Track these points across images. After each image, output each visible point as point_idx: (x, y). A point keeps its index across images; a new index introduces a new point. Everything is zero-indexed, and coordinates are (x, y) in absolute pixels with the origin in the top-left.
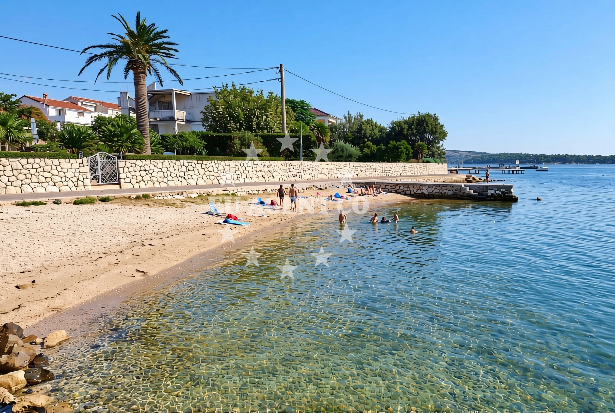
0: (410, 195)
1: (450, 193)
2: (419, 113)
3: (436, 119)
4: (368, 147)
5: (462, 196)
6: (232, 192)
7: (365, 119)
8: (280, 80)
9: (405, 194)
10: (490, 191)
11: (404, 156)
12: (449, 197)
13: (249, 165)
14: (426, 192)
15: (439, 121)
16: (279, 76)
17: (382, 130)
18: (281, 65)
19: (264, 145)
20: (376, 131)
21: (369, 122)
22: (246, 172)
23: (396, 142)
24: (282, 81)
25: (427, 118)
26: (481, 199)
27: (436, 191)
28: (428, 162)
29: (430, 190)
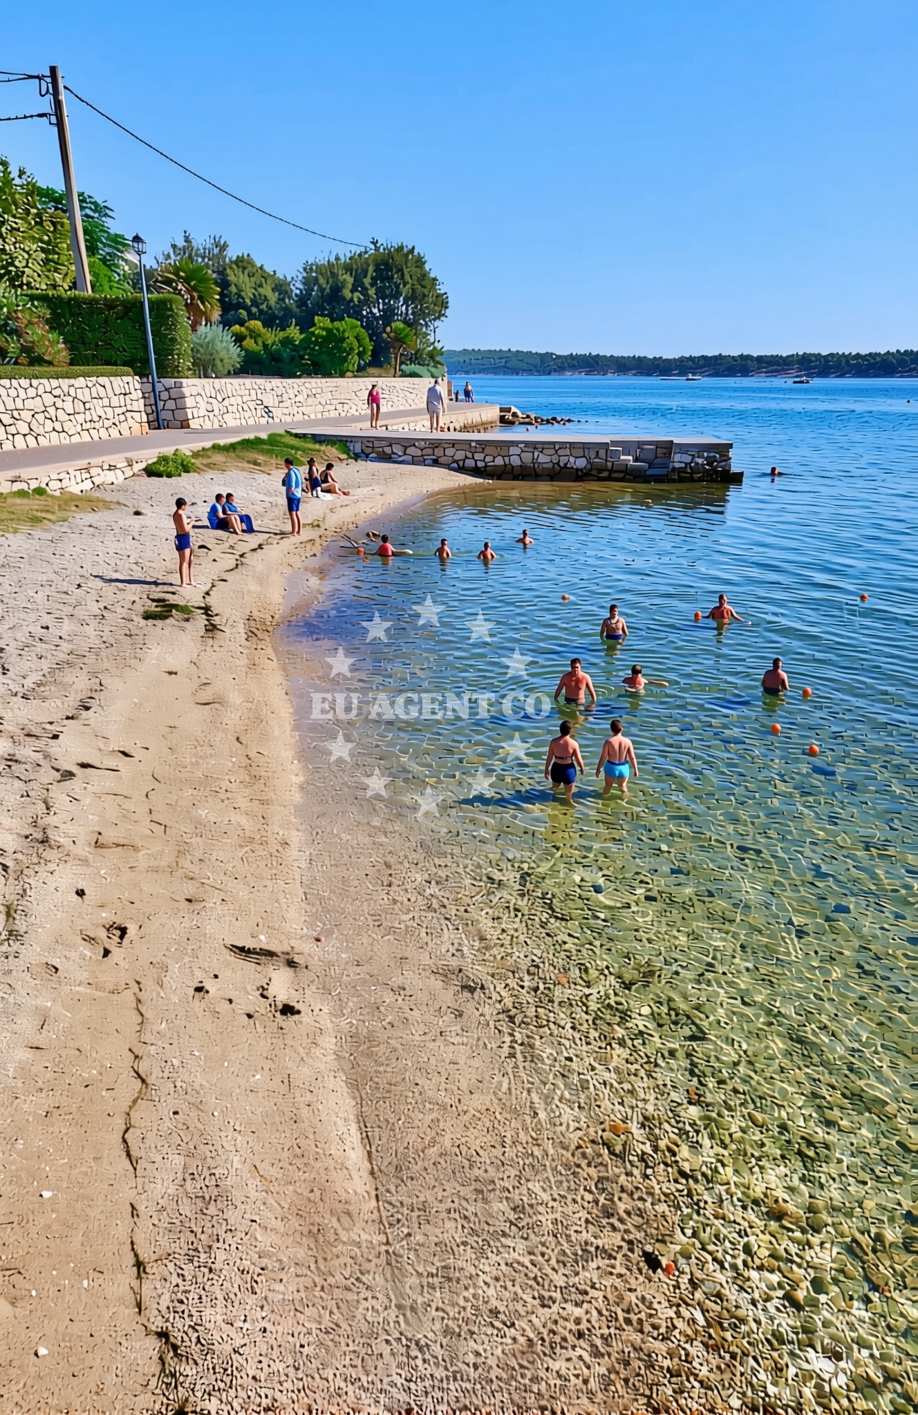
0: (476, 472)
1: (581, 463)
2: (374, 243)
3: (420, 262)
4: (254, 335)
5: (612, 471)
6: (34, 485)
7: (232, 254)
8: (54, 120)
9: (461, 469)
10: (677, 457)
11: (354, 360)
12: (580, 476)
13: (32, 392)
14: (515, 461)
15: (427, 267)
16: (46, 105)
17: (281, 288)
18: (53, 70)
19: (52, 328)
20: (267, 291)
21: (243, 263)
22: (26, 415)
23: (332, 321)
24: (60, 125)
25: (398, 258)
26: (659, 479)
27: (543, 459)
28: (413, 375)
29: (527, 457)
